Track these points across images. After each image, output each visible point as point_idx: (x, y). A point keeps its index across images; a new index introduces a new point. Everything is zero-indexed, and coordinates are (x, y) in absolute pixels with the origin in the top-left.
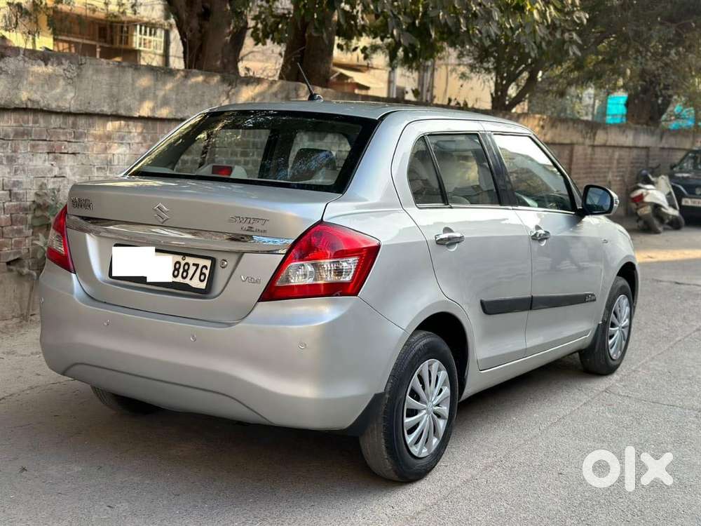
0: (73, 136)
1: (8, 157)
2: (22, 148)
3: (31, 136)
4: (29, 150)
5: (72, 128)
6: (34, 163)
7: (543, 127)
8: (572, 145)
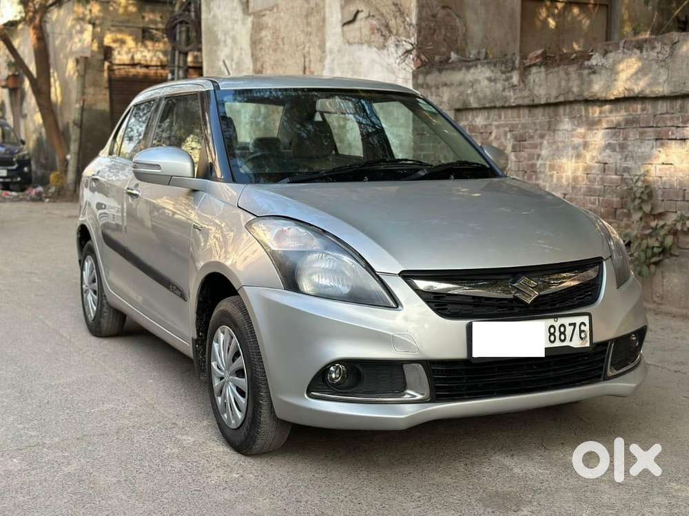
0: (681, 120)
1: (620, 145)
2: (631, 135)
3: (639, 124)
4: (638, 137)
5: (680, 112)
6: (643, 150)
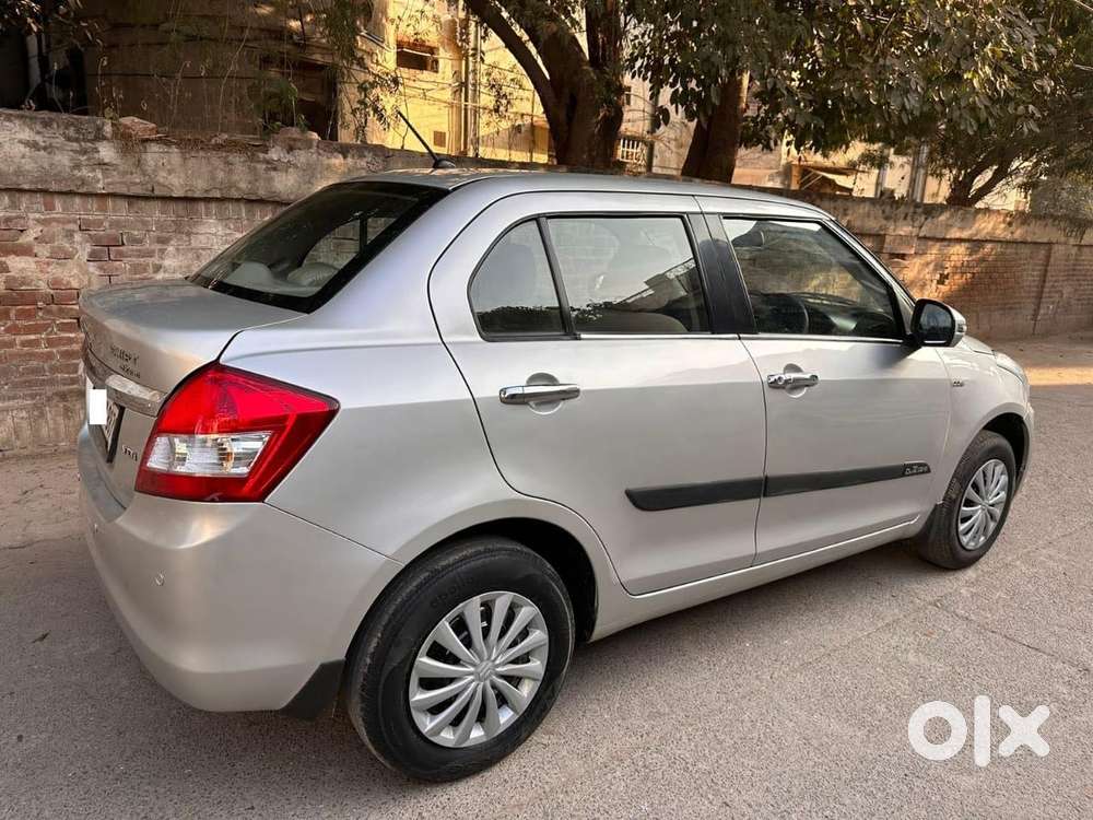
7: (1010, 224)
8: (1050, 244)
